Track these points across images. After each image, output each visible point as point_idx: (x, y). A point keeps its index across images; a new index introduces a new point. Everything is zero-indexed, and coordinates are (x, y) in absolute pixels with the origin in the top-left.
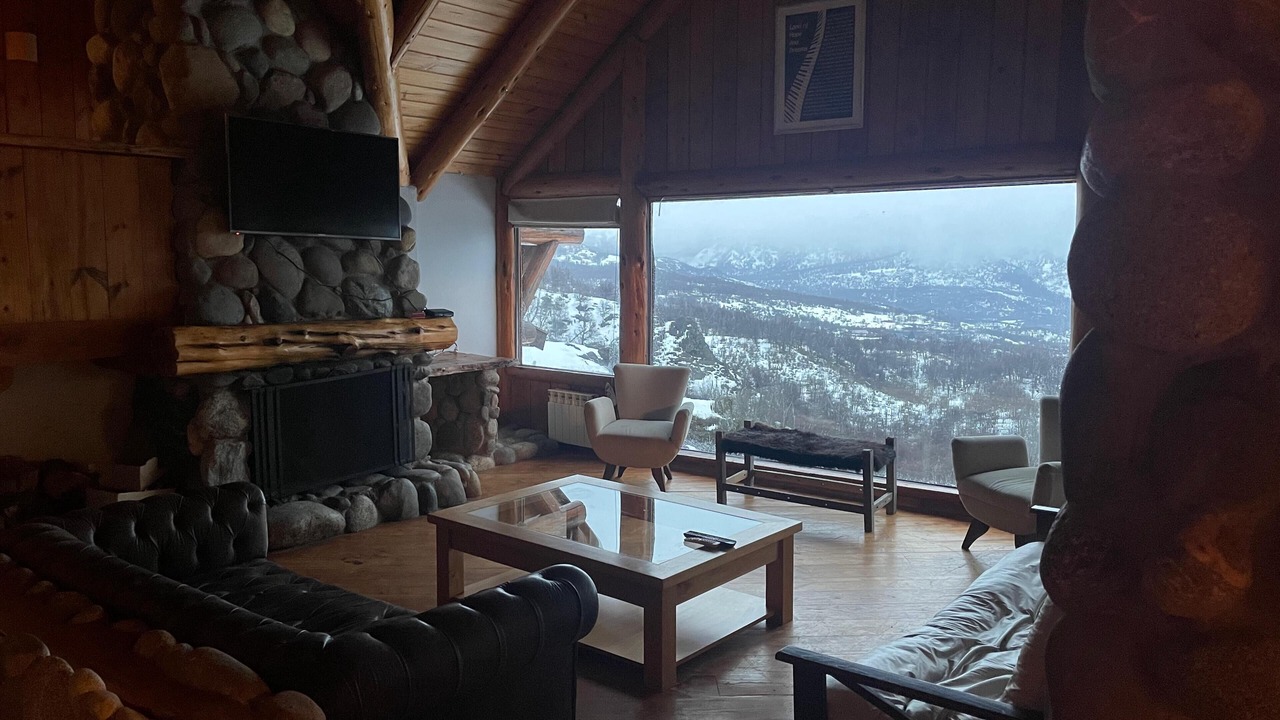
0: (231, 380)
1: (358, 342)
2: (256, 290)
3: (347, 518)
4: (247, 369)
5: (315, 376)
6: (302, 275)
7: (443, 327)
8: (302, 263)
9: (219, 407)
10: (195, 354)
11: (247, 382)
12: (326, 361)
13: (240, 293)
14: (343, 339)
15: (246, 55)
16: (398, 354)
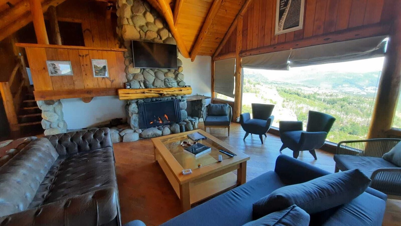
0: (136, 101)
1: (165, 93)
2: (143, 81)
3: (162, 132)
4: (139, 99)
5: (156, 100)
6: (154, 78)
7: (188, 89)
8: (154, 75)
9: (133, 107)
10: (124, 95)
11: (139, 101)
12: (159, 97)
13: (139, 82)
14: (161, 92)
15: (141, 27)
16: (177, 96)
